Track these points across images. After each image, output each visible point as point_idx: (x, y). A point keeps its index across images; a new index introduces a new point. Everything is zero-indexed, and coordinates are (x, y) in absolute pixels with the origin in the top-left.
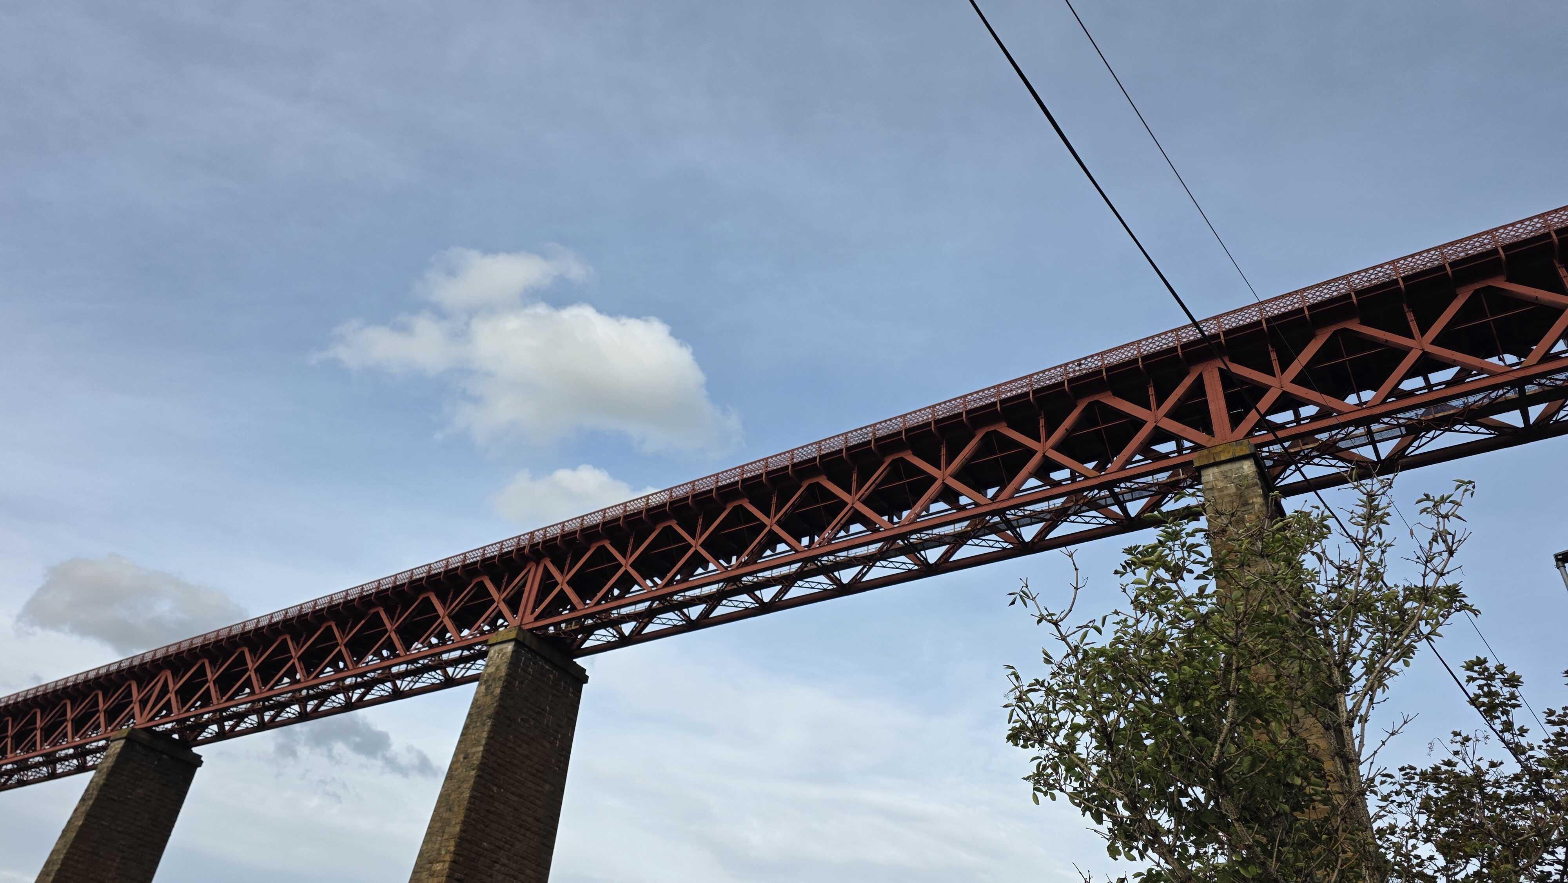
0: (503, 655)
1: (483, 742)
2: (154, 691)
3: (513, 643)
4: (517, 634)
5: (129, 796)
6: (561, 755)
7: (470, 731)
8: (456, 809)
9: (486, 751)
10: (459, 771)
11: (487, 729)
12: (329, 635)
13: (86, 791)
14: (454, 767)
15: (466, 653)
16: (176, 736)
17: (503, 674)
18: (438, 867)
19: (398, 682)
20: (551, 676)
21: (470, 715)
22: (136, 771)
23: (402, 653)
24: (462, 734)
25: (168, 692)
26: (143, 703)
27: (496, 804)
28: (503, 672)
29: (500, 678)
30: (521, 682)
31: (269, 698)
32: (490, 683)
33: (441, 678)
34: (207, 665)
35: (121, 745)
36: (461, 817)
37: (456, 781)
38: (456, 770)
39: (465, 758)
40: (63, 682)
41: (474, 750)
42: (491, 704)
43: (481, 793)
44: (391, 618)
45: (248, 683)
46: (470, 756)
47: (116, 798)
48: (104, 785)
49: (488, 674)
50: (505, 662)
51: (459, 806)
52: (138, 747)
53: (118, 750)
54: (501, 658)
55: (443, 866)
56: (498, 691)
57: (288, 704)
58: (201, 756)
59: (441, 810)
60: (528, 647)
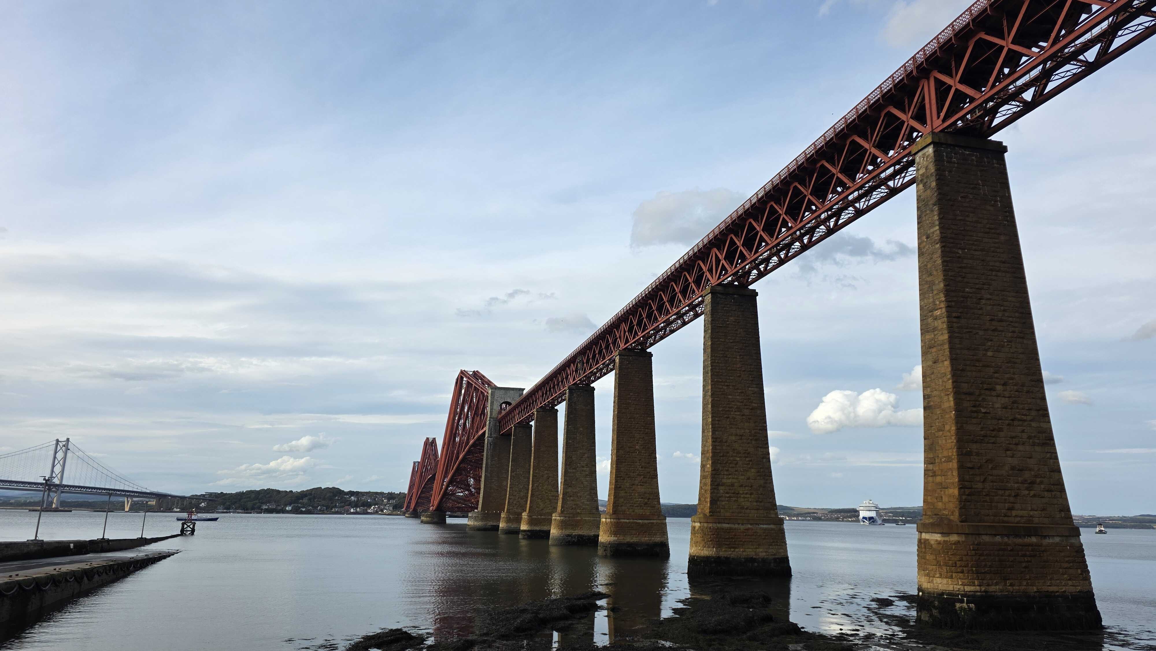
0: (927, 157)
1: (937, 223)
2: (712, 262)
3: (932, 146)
4: (933, 138)
5: (728, 323)
6: (1006, 212)
7: (924, 219)
8: (935, 273)
9: (942, 228)
10: (927, 247)
11: (936, 213)
12: (797, 193)
13: (705, 326)
14: (922, 246)
15: (897, 167)
16: (736, 283)
17: (933, 171)
18: (938, 313)
19: (857, 205)
20: (974, 158)
21: (918, 208)
22: (725, 308)
23: (851, 185)
24: (918, 223)
25: (720, 261)
26: (710, 270)
27: (965, 261)
28: (932, 169)
29: (932, 175)
30: (950, 172)
31: (779, 244)
32: (925, 181)
33: (886, 191)
34: (734, 237)
35: (710, 297)
36: (941, 277)
37: (927, 255)
38: (924, 247)
39: (927, 238)
40: (665, 274)
41: (932, 230)
42: (932, 195)
43: (950, 257)
44: (833, 164)
45: (762, 240)
46: (931, 235)
47: (721, 325)
48: (712, 320)
49: (921, 175)
50: (931, 162)
51: (937, 270)
52: (719, 295)
53: (710, 300)
54: (927, 160)
55: (941, 311)
56: (934, 184)
57: (792, 243)
58: (755, 290)
59: (924, 277)
60: (945, 144)
